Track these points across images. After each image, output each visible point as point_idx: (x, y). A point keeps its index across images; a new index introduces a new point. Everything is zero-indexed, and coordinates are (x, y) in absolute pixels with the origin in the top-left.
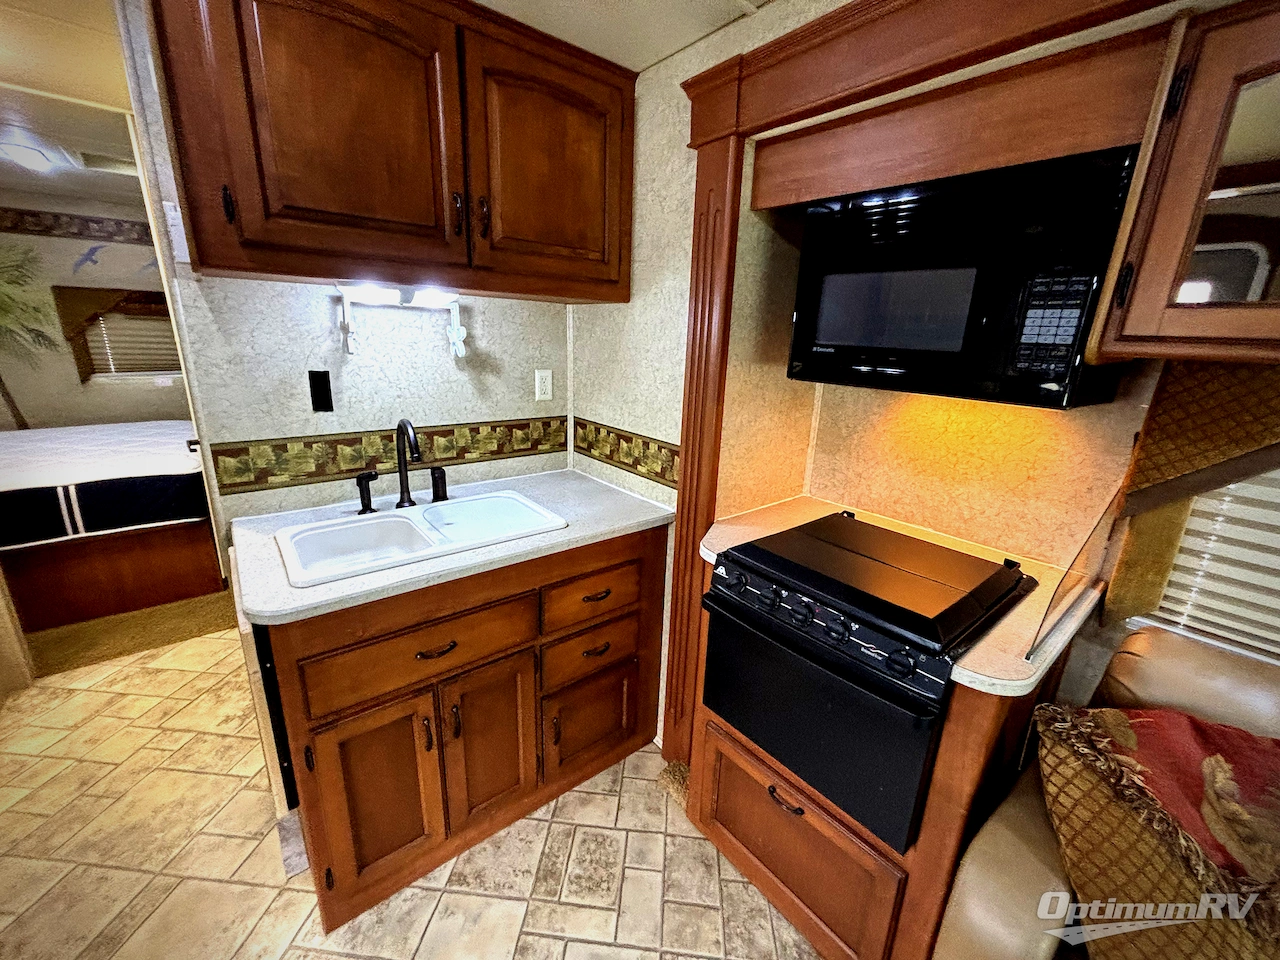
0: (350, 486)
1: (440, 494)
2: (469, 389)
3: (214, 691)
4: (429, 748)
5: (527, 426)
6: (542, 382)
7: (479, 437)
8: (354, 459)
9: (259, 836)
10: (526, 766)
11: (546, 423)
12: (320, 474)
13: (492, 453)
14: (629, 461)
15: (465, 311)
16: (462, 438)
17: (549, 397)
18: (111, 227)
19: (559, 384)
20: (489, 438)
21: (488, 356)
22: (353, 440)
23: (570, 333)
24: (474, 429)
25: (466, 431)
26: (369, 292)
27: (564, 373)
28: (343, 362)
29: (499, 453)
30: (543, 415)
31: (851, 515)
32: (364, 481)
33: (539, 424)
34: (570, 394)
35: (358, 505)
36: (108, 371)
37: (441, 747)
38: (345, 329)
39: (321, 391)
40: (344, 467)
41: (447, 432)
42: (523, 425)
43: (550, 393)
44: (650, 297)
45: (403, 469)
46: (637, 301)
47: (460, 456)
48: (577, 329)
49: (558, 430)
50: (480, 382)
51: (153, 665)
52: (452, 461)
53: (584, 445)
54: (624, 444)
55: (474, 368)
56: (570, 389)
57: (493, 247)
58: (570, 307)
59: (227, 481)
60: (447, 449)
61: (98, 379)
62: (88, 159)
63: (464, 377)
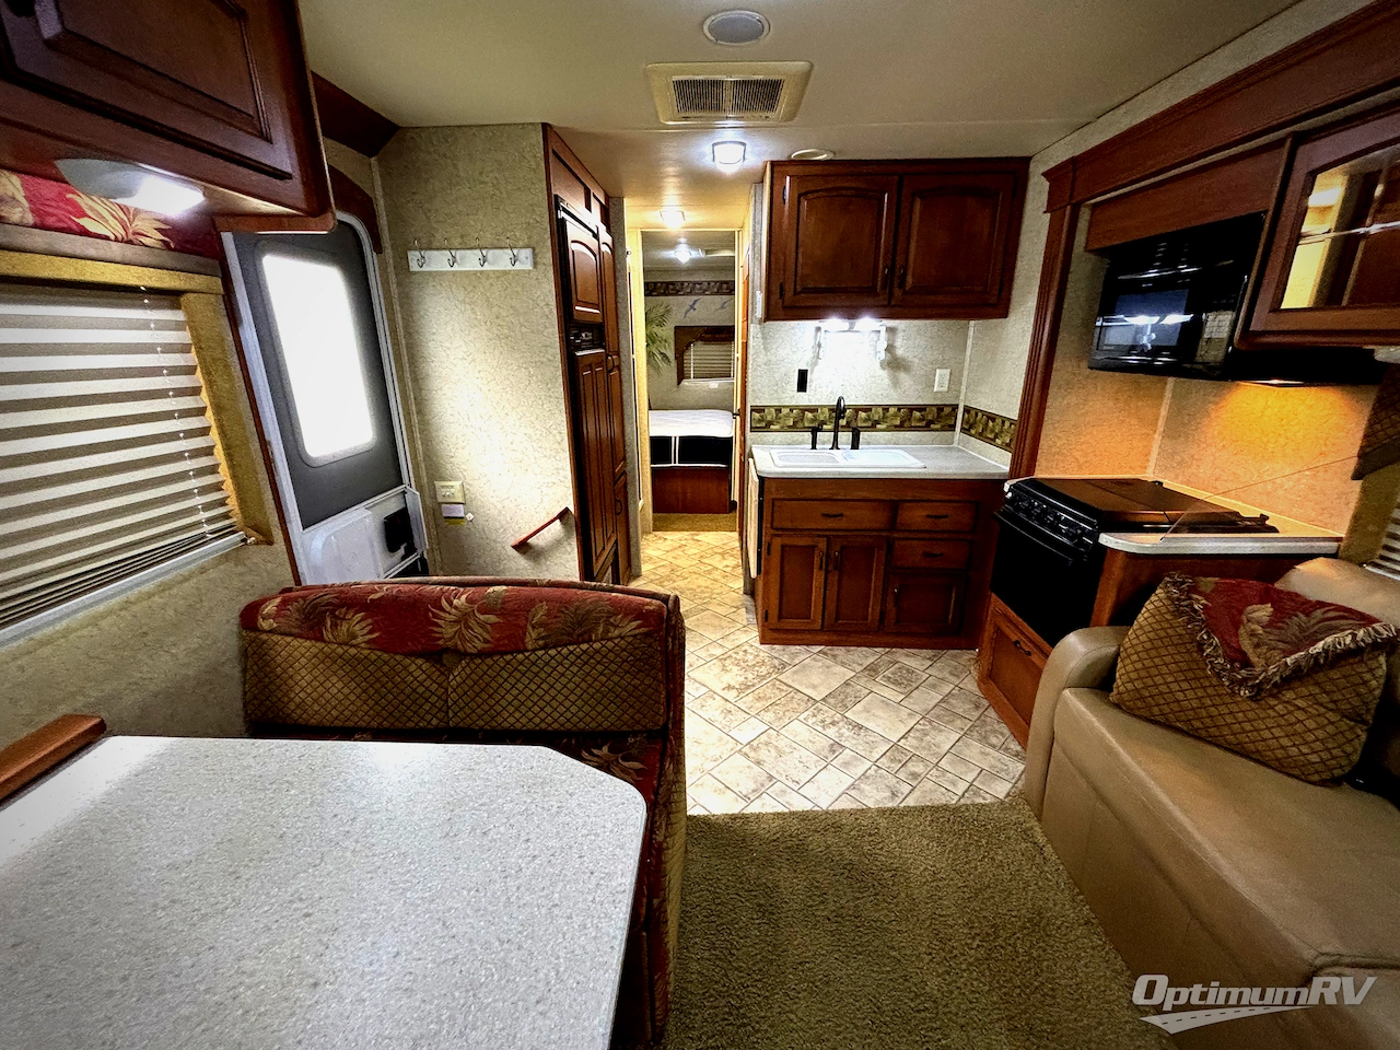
0: (808, 436)
1: (855, 445)
2: (887, 381)
3: (722, 554)
4: (821, 568)
5: (925, 409)
6: (941, 379)
7: (888, 414)
8: (813, 421)
9: (738, 608)
10: (873, 611)
11: (940, 408)
12: (794, 428)
13: (896, 426)
14: (991, 436)
15: (891, 330)
16: (877, 414)
17: (945, 389)
18: (705, 286)
19: (955, 380)
20: (895, 415)
21: (904, 360)
22: (813, 410)
23: (969, 342)
24: (886, 408)
25: (880, 410)
26: (834, 324)
27: (961, 371)
28: (815, 364)
29: (900, 427)
30: (938, 403)
31: (1161, 484)
32: (815, 431)
33: (935, 409)
34: (963, 388)
35: (810, 446)
36: (690, 378)
37: (827, 572)
38: (819, 345)
39: (802, 382)
40: (806, 425)
41: (867, 409)
42: (921, 408)
43: (947, 386)
44: (1020, 314)
45: (836, 431)
46: (1012, 317)
47: (873, 427)
48: (975, 338)
49: (949, 415)
50: (895, 377)
51: (696, 538)
52: (867, 429)
53: (966, 427)
54: (991, 424)
55: (892, 368)
56: (964, 383)
57: (905, 293)
58: (972, 323)
59: (754, 425)
60: (866, 420)
61: (685, 383)
62: (707, 252)
63: (884, 374)
